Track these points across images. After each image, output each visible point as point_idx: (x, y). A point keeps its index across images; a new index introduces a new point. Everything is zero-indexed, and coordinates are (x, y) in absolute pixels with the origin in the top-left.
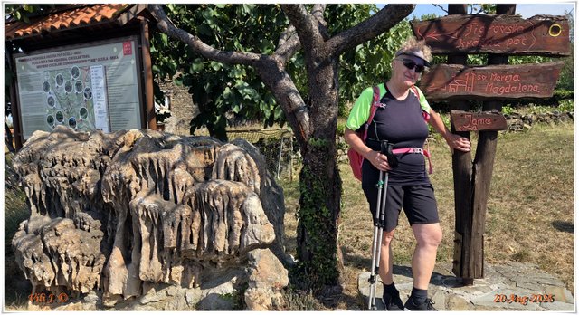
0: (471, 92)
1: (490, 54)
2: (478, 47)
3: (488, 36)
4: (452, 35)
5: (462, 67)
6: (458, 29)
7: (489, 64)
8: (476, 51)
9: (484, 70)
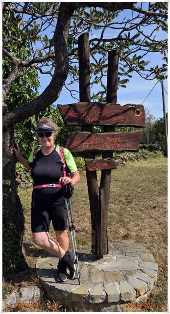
0: (95, 148)
1: (104, 125)
2: (98, 122)
3: (103, 115)
4: (83, 114)
5: (89, 133)
6: (86, 111)
7: (104, 131)
8: (97, 123)
9: (102, 135)
